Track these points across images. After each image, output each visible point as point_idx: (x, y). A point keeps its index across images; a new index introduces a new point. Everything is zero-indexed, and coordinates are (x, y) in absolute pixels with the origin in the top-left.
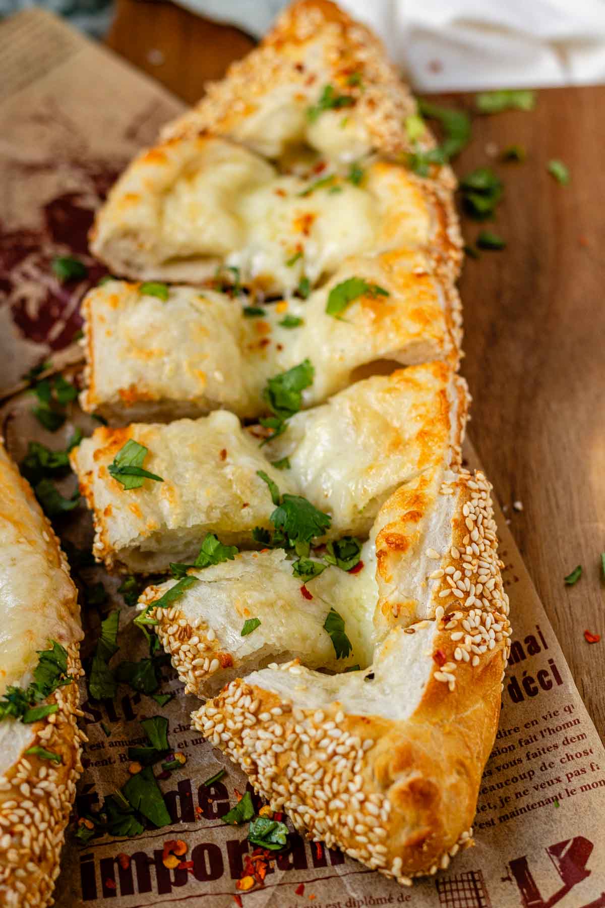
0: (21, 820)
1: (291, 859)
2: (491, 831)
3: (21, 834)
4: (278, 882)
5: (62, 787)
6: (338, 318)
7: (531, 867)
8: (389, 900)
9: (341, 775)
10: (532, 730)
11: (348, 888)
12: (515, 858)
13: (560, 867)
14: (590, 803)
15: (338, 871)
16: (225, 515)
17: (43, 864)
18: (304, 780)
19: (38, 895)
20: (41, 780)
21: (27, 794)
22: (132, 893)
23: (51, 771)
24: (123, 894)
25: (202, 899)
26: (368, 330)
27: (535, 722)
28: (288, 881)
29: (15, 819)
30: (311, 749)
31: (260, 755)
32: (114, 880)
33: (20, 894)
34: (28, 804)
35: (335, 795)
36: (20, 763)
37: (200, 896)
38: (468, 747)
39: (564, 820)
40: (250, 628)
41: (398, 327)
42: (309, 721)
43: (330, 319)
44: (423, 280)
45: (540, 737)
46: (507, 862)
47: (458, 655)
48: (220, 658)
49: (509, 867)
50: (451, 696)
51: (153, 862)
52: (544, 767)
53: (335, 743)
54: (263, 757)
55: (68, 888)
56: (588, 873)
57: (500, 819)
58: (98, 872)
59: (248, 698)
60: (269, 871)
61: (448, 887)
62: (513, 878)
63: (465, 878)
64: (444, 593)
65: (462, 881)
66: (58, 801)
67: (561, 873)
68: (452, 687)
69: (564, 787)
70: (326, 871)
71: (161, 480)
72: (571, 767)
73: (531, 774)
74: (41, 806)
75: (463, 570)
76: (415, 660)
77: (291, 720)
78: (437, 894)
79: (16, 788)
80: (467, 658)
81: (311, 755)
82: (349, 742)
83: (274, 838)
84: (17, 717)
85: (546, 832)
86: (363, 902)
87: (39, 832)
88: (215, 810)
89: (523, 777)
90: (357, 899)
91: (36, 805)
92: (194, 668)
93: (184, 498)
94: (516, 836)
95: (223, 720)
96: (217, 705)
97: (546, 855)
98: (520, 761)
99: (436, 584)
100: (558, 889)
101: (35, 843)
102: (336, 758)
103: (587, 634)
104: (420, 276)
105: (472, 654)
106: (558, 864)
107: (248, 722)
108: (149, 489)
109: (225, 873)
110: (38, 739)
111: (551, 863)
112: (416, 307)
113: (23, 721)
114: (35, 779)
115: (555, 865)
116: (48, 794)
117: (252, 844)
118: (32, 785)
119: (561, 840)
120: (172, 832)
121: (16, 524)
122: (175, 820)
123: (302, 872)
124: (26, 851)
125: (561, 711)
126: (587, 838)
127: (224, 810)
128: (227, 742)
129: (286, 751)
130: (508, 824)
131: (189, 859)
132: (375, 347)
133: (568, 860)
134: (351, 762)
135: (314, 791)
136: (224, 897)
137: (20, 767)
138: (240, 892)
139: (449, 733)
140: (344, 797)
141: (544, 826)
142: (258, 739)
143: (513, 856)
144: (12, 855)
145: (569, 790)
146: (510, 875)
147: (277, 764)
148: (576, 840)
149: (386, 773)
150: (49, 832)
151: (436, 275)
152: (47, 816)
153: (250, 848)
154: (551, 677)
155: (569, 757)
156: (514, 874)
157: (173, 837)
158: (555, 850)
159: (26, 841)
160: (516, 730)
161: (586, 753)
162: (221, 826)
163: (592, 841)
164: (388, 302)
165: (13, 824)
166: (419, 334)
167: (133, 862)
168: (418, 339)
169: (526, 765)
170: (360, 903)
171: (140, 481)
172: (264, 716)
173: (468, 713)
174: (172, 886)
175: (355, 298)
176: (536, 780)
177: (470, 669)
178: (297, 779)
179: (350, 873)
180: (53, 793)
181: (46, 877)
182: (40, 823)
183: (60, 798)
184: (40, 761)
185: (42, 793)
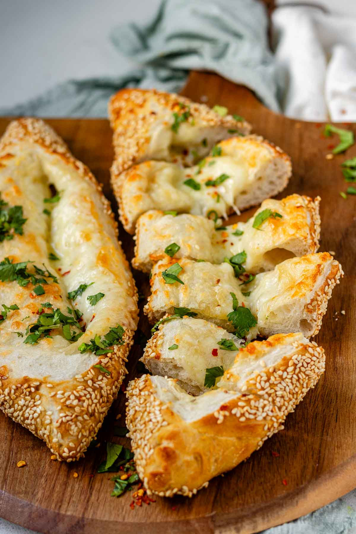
0: (85, 395)
3: (84, 401)
5: (109, 388)
6: (258, 229)
16: (208, 307)
17: (93, 418)
19: (88, 432)
20: (98, 381)
21: (91, 385)
23: (104, 378)
26: (271, 234)
29: (82, 394)
33: (78, 428)
34: (90, 390)
36: (90, 370)
41: (284, 231)
43: (254, 230)
44: (300, 209)
47: (234, 411)
66: (106, 393)
68: (219, 422)
71: (183, 284)
74: (96, 392)
79: (86, 381)
82: (159, 419)
84: (93, 351)
87: (93, 403)
91: (94, 391)
93: (191, 294)
101: (90, 407)
102: (151, 423)
104: (298, 207)
108: (177, 286)
110: (100, 362)
112: (294, 222)
113: (95, 354)
114: (96, 380)
116: (101, 388)
118: (94, 382)
121: (115, 275)
124: (85, 409)
132: (274, 242)
137: (89, 372)
144: (77, 409)
150: (98, 405)
151: (308, 208)
152: (98, 397)
159: (85, 404)
164: (281, 220)
165: (81, 396)
166: (294, 235)
168: (293, 237)
171: (174, 281)
175: (266, 219)
180: (104, 389)
181: (94, 425)
182: (94, 399)
183: (107, 392)
184: (100, 372)
185: (98, 386)
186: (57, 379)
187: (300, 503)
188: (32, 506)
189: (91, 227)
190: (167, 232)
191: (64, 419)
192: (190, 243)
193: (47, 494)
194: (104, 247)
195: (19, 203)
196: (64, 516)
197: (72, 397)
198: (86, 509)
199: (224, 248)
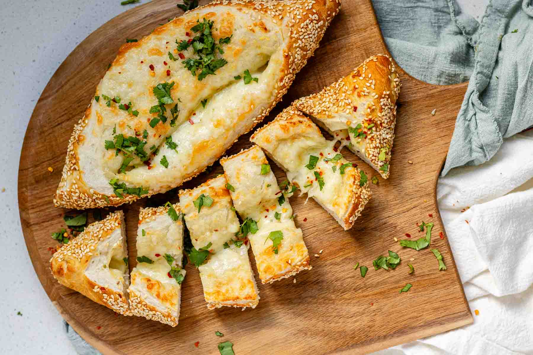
47: (105, 295)
71: (199, 212)
80: (105, 298)
103: (198, 343)
105: (107, 300)
108: (196, 209)
137: (99, 195)
149: (69, 262)
186: (85, 179)
187: (92, 340)
188: (27, 192)
189: (228, 122)
190: (242, 178)
191: (64, 196)
192: (241, 196)
193: (38, 196)
194: (214, 141)
195: (228, 60)
196: (28, 214)
197: (77, 194)
198: (37, 224)
199: (261, 212)
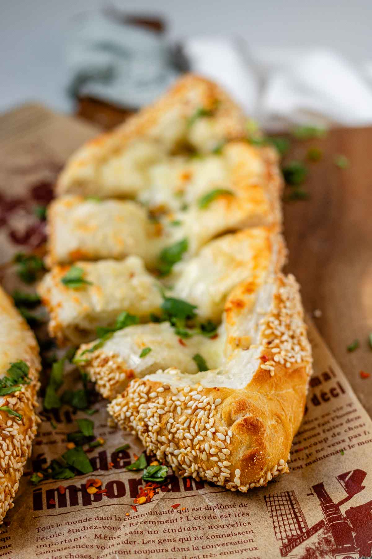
1: (170, 487)
2: (300, 471)
4: (161, 498)
5: (22, 437)
7: (326, 488)
8: (233, 506)
9: (200, 420)
10: (326, 418)
11: (207, 500)
12: (316, 484)
13: (345, 486)
14: (364, 451)
15: (200, 493)
18: (178, 429)
19: (3, 495)
20: (8, 427)
22: (66, 506)
23: (14, 424)
24: (60, 507)
25: (111, 507)
27: (328, 414)
28: (168, 497)
30: (182, 409)
31: (149, 418)
32: (54, 500)
35: (197, 434)
37: (110, 505)
38: (283, 410)
39: (347, 461)
40: (145, 353)
42: (181, 393)
44: (256, 188)
45: (331, 421)
46: (311, 486)
47: (276, 358)
48: (126, 372)
49: (312, 488)
50: (272, 380)
51: (80, 490)
52: (334, 435)
53: (197, 402)
54: (151, 419)
55: (25, 505)
56: (364, 488)
57: (306, 465)
58: (44, 496)
59: (143, 386)
60: (155, 493)
61: (272, 499)
62: (315, 494)
63: (283, 494)
64: (268, 332)
65: (282, 496)
67: (346, 489)
68: (272, 374)
69: (347, 444)
70: (193, 493)
71: (93, 284)
72: (351, 433)
73: (326, 440)
74: (7, 441)
75: (280, 321)
76: (248, 362)
77: (170, 394)
78: (265, 503)
80: (282, 362)
81: (182, 413)
82: (206, 401)
83: (159, 475)
85: (336, 468)
86: (216, 508)
87: (5, 455)
88: (122, 464)
89: (321, 442)
90: (213, 506)
91: (4, 440)
92: (110, 380)
94: (316, 472)
95: (127, 404)
96: (123, 396)
97: (336, 480)
98: (319, 434)
99: (263, 327)
100: (344, 498)
102: (198, 411)
103: (361, 373)
105: (286, 361)
106: (344, 485)
107: (143, 400)
108: (85, 290)
109: (126, 495)
110: (7, 403)
111: (339, 484)
114: (4, 425)
115: (342, 485)
116: (13, 437)
117: (145, 481)
118: (2, 428)
119: (345, 472)
120: (93, 475)
122: (95, 469)
123: (177, 493)
125: (345, 406)
126: (362, 470)
127: (127, 464)
128: (129, 418)
129: (166, 412)
130: (311, 467)
131: (103, 488)
133: (351, 482)
134: (207, 412)
135: (184, 434)
136: (126, 506)
138: (136, 505)
139: (271, 399)
140: (203, 433)
141: (334, 465)
142: (149, 408)
143: (315, 483)
145: (350, 445)
146: (313, 492)
147: (160, 422)
148: (355, 471)
149: (230, 416)
150: (12, 458)
152: (11, 448)
153: (144, 483)
154: (338, 390)
155: (350, 429)
156: (315, 492)
157: (94, 477)
158: (342, 477)
160: (316, 419)
161: (361, 426)
162: (125, 472)
163: (365, 470)
166: (253, 210)
167: (67, 491)
169: (323, 436)
170: (214, 508)
171: (79, 285)
172: (152, 395)
173: (284, 392)
174: (92, 502)
176: (329, 442)
177: (284, 368)
178: (173, 430)
179: (208, 493)
180: (16, 437)
181: (10, 485)
182: (6, 450)
183: (20, 442)
184: (7, 416)
185: (8, 434)
